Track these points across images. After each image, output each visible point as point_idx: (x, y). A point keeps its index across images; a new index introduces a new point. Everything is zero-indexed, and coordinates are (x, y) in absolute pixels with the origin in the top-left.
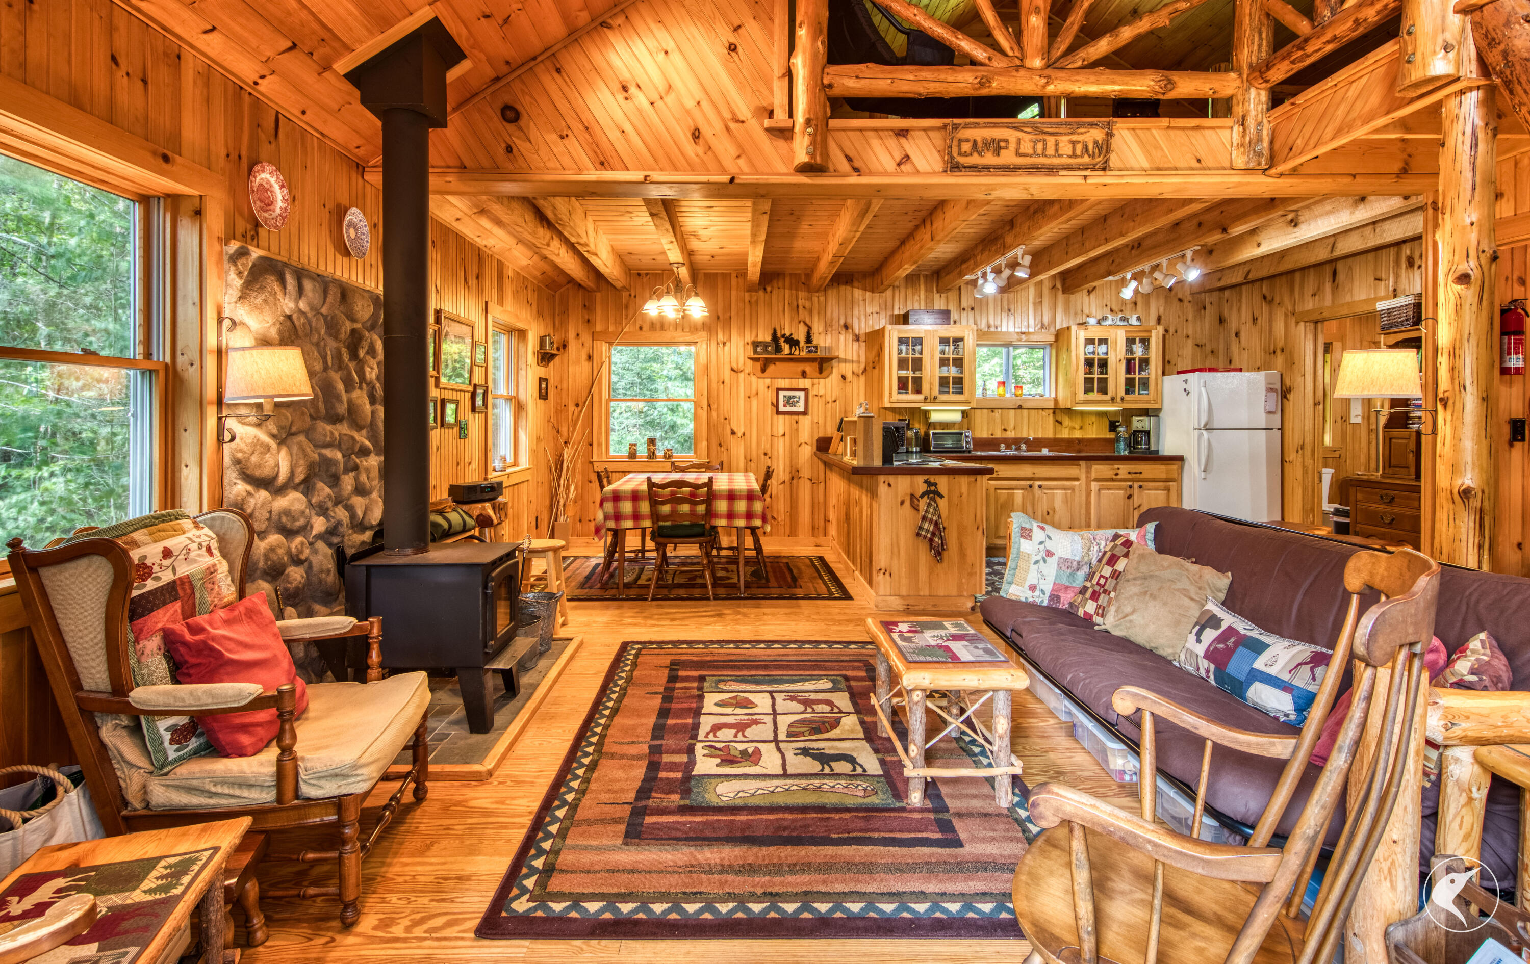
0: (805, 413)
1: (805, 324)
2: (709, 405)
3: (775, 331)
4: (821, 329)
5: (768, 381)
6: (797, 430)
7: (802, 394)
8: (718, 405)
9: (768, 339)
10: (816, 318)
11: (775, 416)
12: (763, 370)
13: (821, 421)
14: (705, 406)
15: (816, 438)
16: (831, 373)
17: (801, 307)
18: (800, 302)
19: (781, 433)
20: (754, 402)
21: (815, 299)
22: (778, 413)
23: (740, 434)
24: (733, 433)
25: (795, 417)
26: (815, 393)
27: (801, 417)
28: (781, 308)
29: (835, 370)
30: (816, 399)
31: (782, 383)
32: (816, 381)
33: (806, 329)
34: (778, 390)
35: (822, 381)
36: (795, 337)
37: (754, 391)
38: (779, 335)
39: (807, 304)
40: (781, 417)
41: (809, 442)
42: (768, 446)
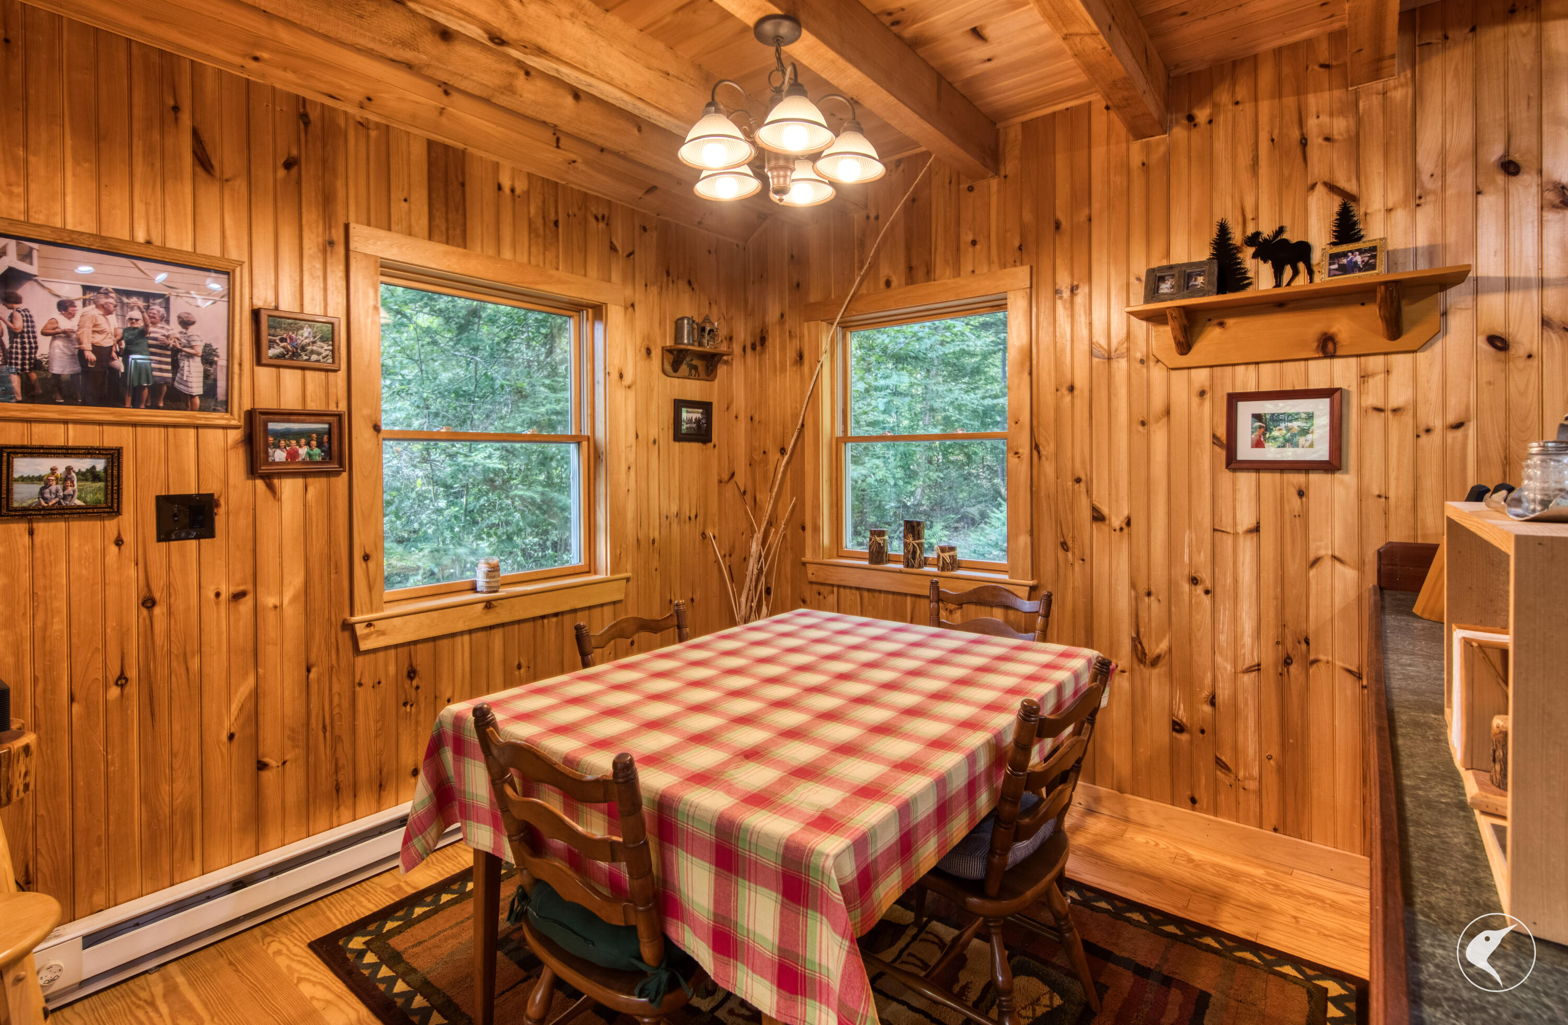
0: (1332, 466)
1: (1332, 188)
2: (1035, 447)
3: (1223, 230)
4: (1396, 195)
5: (1201, 377)
6: (1303, 516)
7: (1321, 407)
8: (1059, 445)
9: (1203, 253)
10: (1374, 164)
11: (1226, 476)
12: (1184, 347)
13: (1398, 490)
14: (1025, 450)
15: (1376, 543)
16: (1441, 331)
17: (1315, 141)
18: (1312, 124)
19: (1246, 520)
20: (1159, 437)
21: (1370, 102)
22: (1233, 463)
23: (1117, 522)
24: (1098, 517)
25: (1298, 479)
26: (1372, 399)
27: (1314, 477)
28: (1244, 159)
29: (1459, 323)
30: (1376, 421)
31: (1246, 380)
32: (1375, 363)
33: (1336, 204)
34: (1234, 399)
35: (1401, 362)
36: (1291, 236)
37: (1158, 403)
38: (1237, 237)
39: (1340, 126)
40: (1246, 480)
41: (1350, 554)
42: (1203, 558)
